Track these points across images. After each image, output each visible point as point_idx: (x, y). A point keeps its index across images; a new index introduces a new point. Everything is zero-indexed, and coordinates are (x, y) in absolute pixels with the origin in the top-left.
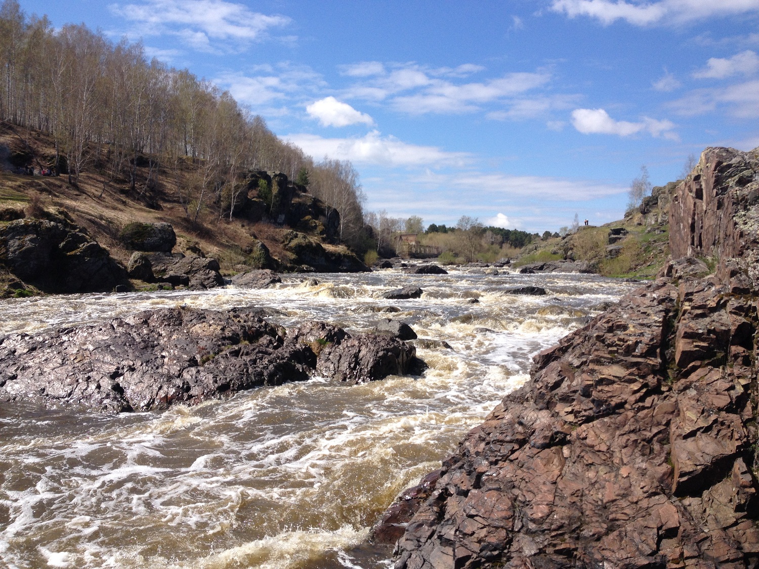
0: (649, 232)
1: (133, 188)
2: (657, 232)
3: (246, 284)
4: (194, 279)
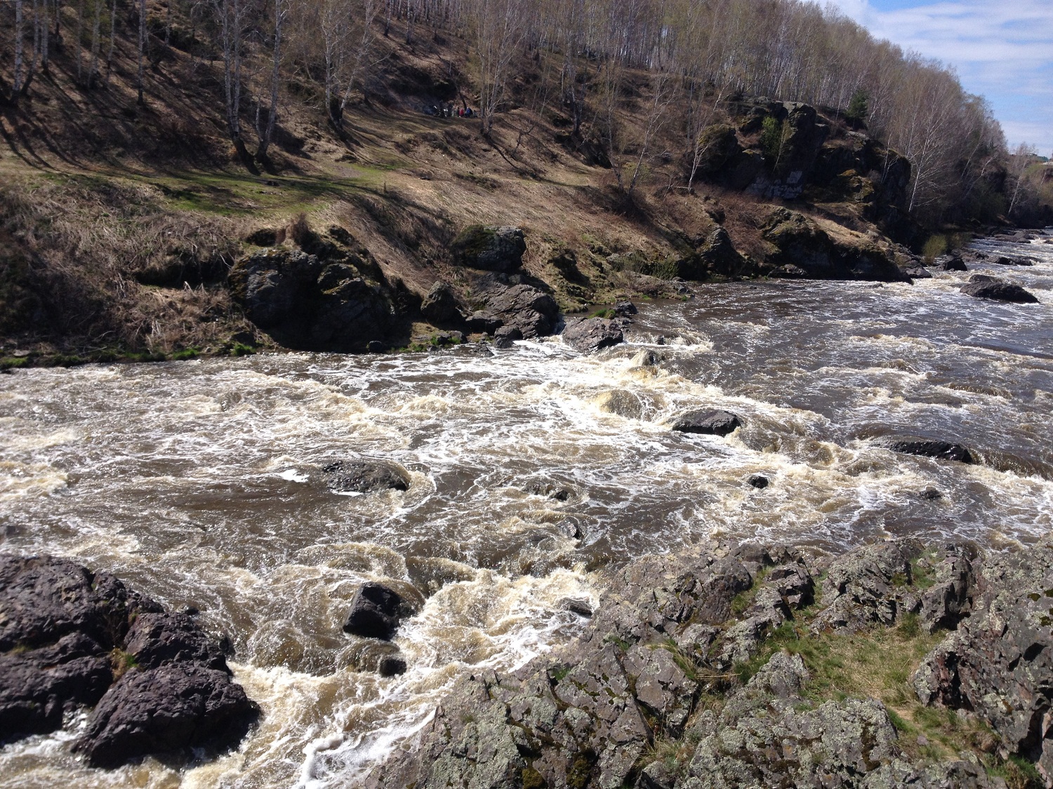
1: (577, 132)
3: (572, 339)
4: (513, 321)
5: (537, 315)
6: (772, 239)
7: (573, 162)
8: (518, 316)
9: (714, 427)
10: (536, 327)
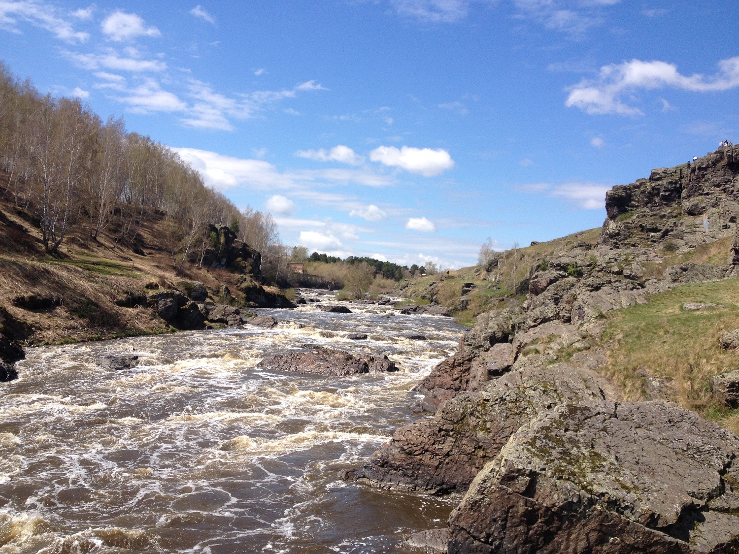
0: (490, 287)
2: (495, 288)
8: (229, 317)
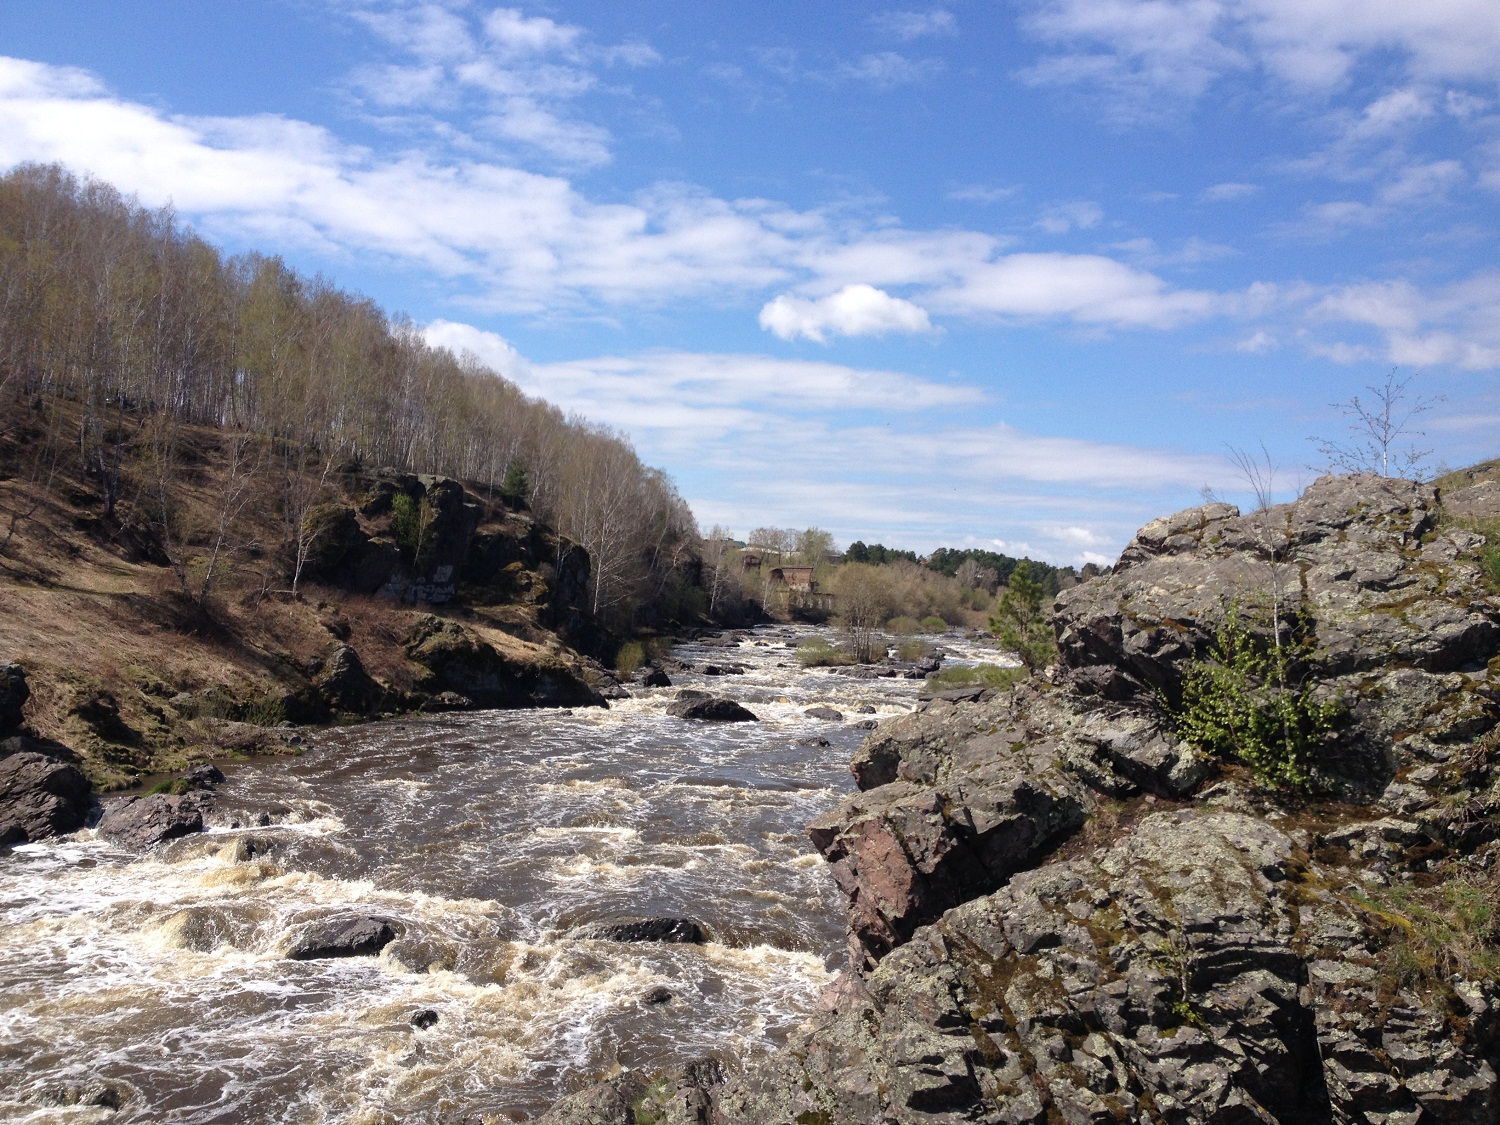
1: (110, 514)
3: (116, 833)
4: (10, 814)
5: (54, 800)
6: (421, 658)
7: (105, 558)
8: (19, 805)
9: (354, 944)
10: (52, 820)
